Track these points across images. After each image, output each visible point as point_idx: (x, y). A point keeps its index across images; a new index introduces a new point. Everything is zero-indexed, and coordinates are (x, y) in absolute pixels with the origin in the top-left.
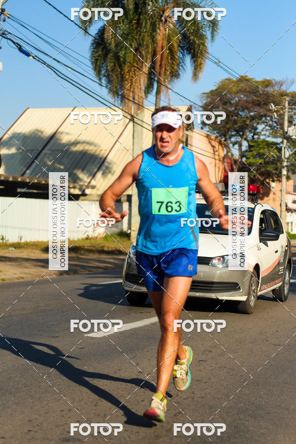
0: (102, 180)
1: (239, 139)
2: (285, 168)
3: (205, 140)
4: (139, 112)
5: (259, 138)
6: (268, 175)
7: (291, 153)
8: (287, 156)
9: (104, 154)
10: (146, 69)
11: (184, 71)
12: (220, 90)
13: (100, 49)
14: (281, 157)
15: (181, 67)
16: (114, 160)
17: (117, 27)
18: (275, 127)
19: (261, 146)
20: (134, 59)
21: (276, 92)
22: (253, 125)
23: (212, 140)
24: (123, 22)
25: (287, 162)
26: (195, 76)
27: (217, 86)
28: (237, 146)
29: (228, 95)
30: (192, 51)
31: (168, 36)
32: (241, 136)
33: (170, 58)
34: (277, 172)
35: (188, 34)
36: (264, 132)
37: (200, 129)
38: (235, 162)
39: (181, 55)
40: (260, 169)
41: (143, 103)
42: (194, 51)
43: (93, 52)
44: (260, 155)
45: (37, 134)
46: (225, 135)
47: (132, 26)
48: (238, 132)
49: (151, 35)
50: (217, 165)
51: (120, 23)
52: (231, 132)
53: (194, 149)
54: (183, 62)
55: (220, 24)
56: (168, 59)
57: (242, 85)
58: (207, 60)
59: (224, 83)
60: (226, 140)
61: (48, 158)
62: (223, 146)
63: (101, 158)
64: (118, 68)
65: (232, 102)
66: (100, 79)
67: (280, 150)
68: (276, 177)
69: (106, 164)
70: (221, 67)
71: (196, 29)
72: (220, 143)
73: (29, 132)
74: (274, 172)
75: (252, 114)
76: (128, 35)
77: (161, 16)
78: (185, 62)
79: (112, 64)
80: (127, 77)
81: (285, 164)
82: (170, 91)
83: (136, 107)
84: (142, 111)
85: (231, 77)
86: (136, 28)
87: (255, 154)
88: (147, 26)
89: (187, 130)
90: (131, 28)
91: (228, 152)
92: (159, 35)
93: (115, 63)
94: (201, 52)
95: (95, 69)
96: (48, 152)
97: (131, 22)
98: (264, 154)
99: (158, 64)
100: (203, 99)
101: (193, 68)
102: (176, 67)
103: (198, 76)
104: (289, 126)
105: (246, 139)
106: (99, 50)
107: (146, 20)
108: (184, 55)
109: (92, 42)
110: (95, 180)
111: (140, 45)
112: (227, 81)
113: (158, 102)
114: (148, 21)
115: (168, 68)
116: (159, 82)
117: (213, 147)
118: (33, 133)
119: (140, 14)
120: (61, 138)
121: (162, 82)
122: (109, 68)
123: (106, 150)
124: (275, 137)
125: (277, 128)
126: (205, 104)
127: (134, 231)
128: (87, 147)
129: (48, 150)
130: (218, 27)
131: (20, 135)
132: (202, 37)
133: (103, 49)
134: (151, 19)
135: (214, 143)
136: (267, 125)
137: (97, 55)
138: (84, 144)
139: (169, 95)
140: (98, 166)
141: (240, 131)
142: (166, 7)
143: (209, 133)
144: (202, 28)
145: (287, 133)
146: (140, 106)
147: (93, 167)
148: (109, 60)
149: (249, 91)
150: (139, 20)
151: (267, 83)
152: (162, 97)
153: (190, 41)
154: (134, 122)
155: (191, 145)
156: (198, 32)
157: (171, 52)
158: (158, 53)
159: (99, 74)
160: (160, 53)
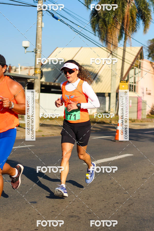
0: (96, 85)
3: (150, 64)
4: (115, 49)
10: (119, 27)
15: (137, 26)
16: (102, 75)
20: (113, 22)
23: (153, 64)
26: (145, 31)
30: (143, 18)
31: (131, 10)
33: (131, 21)
35: (142, 9)
37: (147, 59)
39: (138, 20)
41: (117, 45)
42: (144, 18)
43: (91, 18)
49: (122, 9)
53: (143, 69)
54: (139, 24)
56: (130, 22)
58: (151, 23)
63: (95, 74)
64: (105, 26)
66: (95, 32)
69: (98, 77)
71: (146, 6)
79: (101, 25)
80: (109, 31)
82: (131, 39)
83: (114, 47)
84: (117, 49)
89: (140, 59)
92: (126, 9)
93: (103, 24)
94: (148, 19)
95: (92, 27)
99: (126, 24)
100: (149, 43)
101: (144, 27)
102: (135, 26)
103: (146, 31)
107: (119, 2)
108: (139, 20)
109: (91, 13)
113: (125, 44)
115: (131, 27)
116: (126, 34)
121: (128, 35)
122: (100, 27)
123: (98, 70)
126: (150, 46)
127: (112, 112)
128: (88, 68)
132: (148, 10)
133: (96, 16)
138: (86, 67)
139: (131, 41)
140: (94, 77)
143: (152, 61)
144: (149, 5)
146: (115, 46)
148: (100, 22)
152: (127, 42)
153: (142, 13)
154: (112, 55)
155: (142, 67)
156: (146, 8)
157: (132, 18)
158: (125, 19)
159: (94, 29)
160: (127, 19)
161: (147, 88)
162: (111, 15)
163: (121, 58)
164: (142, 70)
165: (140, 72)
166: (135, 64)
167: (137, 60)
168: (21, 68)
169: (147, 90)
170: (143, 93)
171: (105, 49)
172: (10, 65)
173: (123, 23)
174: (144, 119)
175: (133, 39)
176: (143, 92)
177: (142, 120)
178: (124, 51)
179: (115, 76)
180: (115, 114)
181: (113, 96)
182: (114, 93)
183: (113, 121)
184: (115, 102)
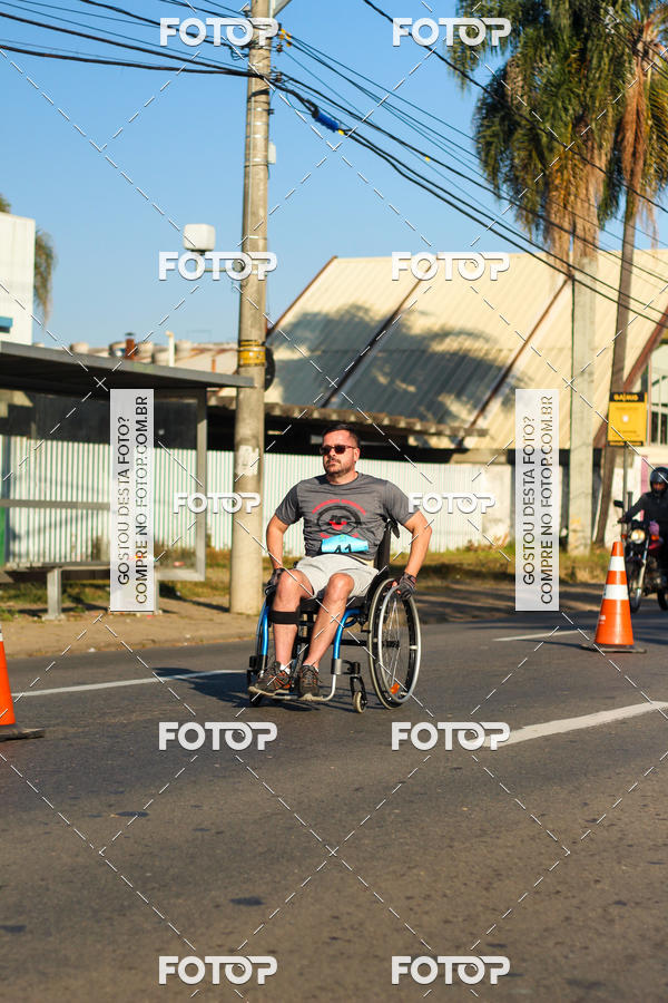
0: (502, 416)
4: (586, 261)
9: (507, 357)
10: (602, 161)
13: (497, 120)
16: (530, 373)
17: (533, 68)
24: (548, 57)
31: (652, 88)
33: (655, 137)
41: (594, 238)
43: (482, 125)
45: (354, 316)
47: (570, 65)
49: (612, 85)
51: (541, 60)
56: (651, 139)
61: (381, 370)
63: (500, 369)
64: (537, 162)
66: (497, 187)
69: (510, 380)
73: (337, 312)
76: (558, 86)
77: (635, 43)
79: (523, 154)
80: (557, 182)
82: (655, 209)
83: (580, 244)
84: (591, 260)
86: (578, 71)
88: (602, 64)
90: (567, 70)
92: (631, 84)
93: (530, 151)
95: (486, 164)
96: (380, 355)
97: (566, 57)
99: (629, 150)
106: (493, 122)
107: (601, 53)
109: (479, 105)
110: (485, 418)
111: (585, 108)
113: (629, 239)
114: (605, 53)
115: (652, 161)
116: (631, 191)
118: (348, 312)
119: (587, 38)
120: (409, 324)
121: (639, 192)
122: (516, 161)
123: (511, 350)
127: (575, 531)
128: (468, 344)
129: (380, 351)
131: (318, 318)
133: (503, 119)
134: (611, 50)
137: (488, 132)
138: (462, 337)
139: (653, 219)
140: (494, 385)
142: (645, 22)
146: (589, 245)
147: (482, 388)
148: (517, 144)
150: (583, 52)
152: (639, 222)
154: (575, 281)
157: (659, 122)
158: (628, 127)
159: (493, 174)
160: (634, 126)
162: (563, 114)
163: (615, 295)
168: (177, 349)
171: (542, 255)
172: (132, 337)
173: (618, 145)
175: (664, 209)
178: (627, 263)
179: (586, 376)
180: (589, 542)
181: (582, 465)
182: (584, 448)
183: (585, 569)
184: (590, 491)
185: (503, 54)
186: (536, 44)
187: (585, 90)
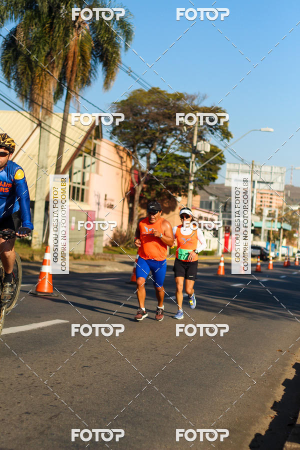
1: (147, 151)
2: (192, 183)
3: (113, 149)
4: (47, 117)
5: (167, 151)
6: (175, 189)
7: (199, 168)
8: (194, 171)
10: (56, 74)
11: (94, 78)
12: (131, 101)
13: (11, 51)
14: (189, 171)
15: (92, 74)
17: (29, 29)
18: (184, 141)
19: (169, 159)
21: (187, 106)
22: (162, 138)
23: (120, 150)
24: (36, 24)
25: (195, 177)
26: (107, 84)
27: (128, 96)
28: (145, 158)
29: (139, 107)
30: (105, 59)
31: (81, 42)
32: (150, 148)
33: (81, 64)
34: (184, 187)
35: (102, 42)
36: (173, 145)
38: (143, 174)
39: (93, 62)
40: (167, 183)
41: (51, 108)
42: (107, 59)
43: (3, 53)
44: (168, 169)
46: (133, 146)
47: (45, 29)
48: (147, 144)
49: (64, 40)
50: (124, 177)
51: (33, 26)
52: (140, 144)
53: (101, 158)
54: (95, 70)
55: (134, 33)
56: (79, 65)
57: (154, 97)
58: (119, 70)
59: (135, 94)
60: (134, 152)
62: (131, 157)
64: (29, 71)
65: (143, 113)
66: (9, 82)
67: (188, 165)
68: (183, 192)
70: (132, 76)
71: (110, 36)
72: (128, 154)
74: (181, 186)
75: (162, 127)
76: (40, 38)
77: (75, 22)
78: (97, 69)
79: (23, 67)
80: (38, 81)
81: (192, 179)
82: (79, 98)
83: (44, 111)
84: (49, 117)
85: (143, 88)
86: (49, 32)
87: (163, 167)
88: (59, 30)
89: (95, 139)
90: (44, 31)
91: (136, 164)
92: (72, 39)
93: (26, 66)
94: (114, 61)
95: (4, 71)
97: (44, 25)
98: (171, 168)
99: (70, 69)
100: (113, 109)
101: (105, 77)
102: (87, 74)
103: (110, 84)
104: (198, 141)
105: (154, 152)
106: (9, 52)
107: (60, 25)
108: (96, 63)
109: (3, 43)
111: (51, 49)
112: (138, 92)
113: (67, 108)
114: (62, 25)
115: (80, 74)
116: (68, 88)
117: (121, 158)
119: (54, 18)
121: (73, 89)
122: (19, 70)
124: (184, 151)
125: (187, 143)
127: (35, 238)
130: (133, 37)
132: (115, 46)
133: (13, 51)
134: (64, 24)
135: (122, 154)
136: (176, 139)
137: (7, 56)
139: (78, 102)
141: (149, 143)
143: (117, 143)
144: (116, 36)
145: (196, 147)
146: (48, 112)
148: (19, 62)
149: (160, 103)
150: (52, 24)
151: (179, 97)
152: (72, 103)
153: (103, 49)
154: (41, 127)
155: (99, 154)
156: (111, 40)
157: (83, 58)
158: (70, 59)
159: (8, 76)
160: (72, 59)
161: (106, 195)
162: (42, 51)
163: (59, 135)
164: (99, 160)
165: (94, 163)
166: (85, 147)
167: (90, 140)
169: (106, 199)
170: (99, 204)
171: (28, 116)
173: (65, 66)
174: (98, 254)
175: (82, 98)
176: (97, 201)
177: (93, 257)
178: (65, 121)
179: (44, 169)
180: (41, 243)
181: (40, 208)
182: (41, 201)
183: (38, 255)
184: (43, 220)
185: (15, 21)
186: (31, 18)
187: (52, 41)
